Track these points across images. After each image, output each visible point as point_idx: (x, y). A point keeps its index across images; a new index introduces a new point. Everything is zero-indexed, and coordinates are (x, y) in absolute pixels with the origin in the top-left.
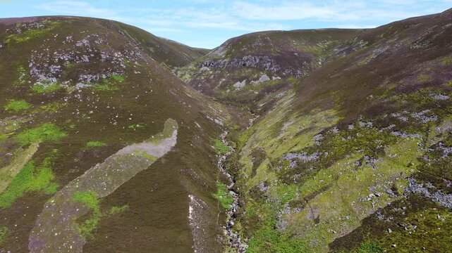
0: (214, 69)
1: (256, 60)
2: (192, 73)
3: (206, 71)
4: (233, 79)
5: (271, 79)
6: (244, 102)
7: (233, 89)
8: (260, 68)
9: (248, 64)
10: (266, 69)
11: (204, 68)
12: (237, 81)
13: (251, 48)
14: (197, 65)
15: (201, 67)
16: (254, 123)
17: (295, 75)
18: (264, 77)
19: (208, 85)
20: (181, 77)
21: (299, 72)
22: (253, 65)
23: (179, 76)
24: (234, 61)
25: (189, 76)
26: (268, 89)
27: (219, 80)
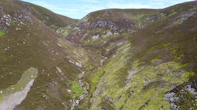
0: (81, 29)
1: (104, 24)
2: (69, 31)
3: (77, 29)
4: (92, 34)
5: (113, 34)
6: (97, 48)
7: (91, 40)
8: (107, 28)
9: (100, 25)
10: (110, 28)
11: (76, 28)
12: (94, 35)
13: (102, 17)
14: (72, 26)
15: (74, 27)
16: (104, 63)
17: (127, 32)
18: (109, 33)
19: (77, 37)
20: (63, 33)
21: (129, 30)
22: (103, 27)
23: (61, 32)
24: (92, 24)
25: (67, 32)
26: (112, 40)
27: (84, 35)
